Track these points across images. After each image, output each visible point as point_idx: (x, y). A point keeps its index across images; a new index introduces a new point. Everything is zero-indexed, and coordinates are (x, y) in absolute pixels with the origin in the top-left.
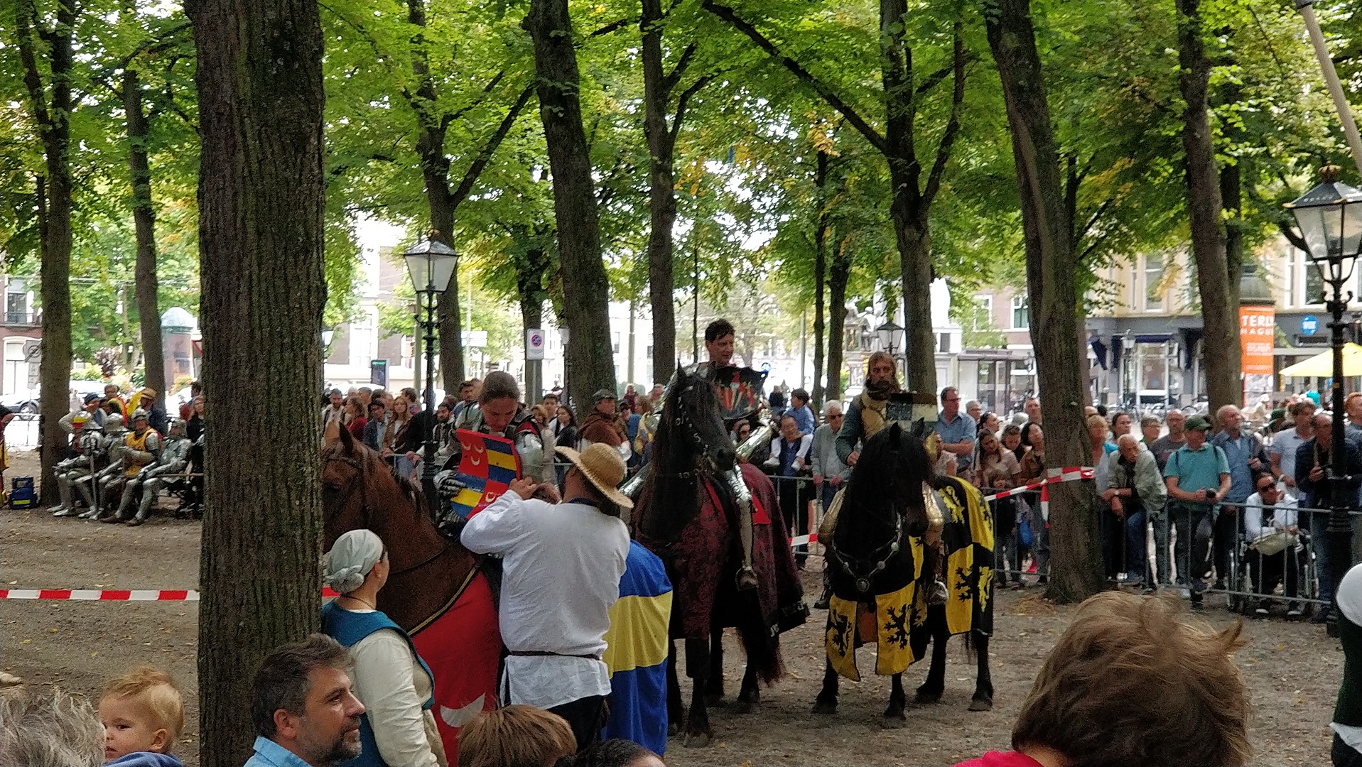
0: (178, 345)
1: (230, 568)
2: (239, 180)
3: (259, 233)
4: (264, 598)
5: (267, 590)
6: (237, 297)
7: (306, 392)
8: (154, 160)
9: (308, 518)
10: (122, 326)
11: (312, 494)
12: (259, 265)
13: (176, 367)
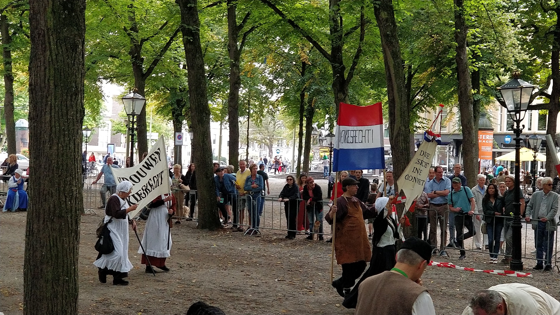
0: (23, 135)
1: (39, 231)
2: (47, 63)
3: (56, 86)
4: (53, 244)
5: (55, 240)
6: (45, 113)
7: (74, 155)
8: (14, 55)
9: (74, 210)
11: (76, 199)
12: (55, 99)
13: (22, 145)
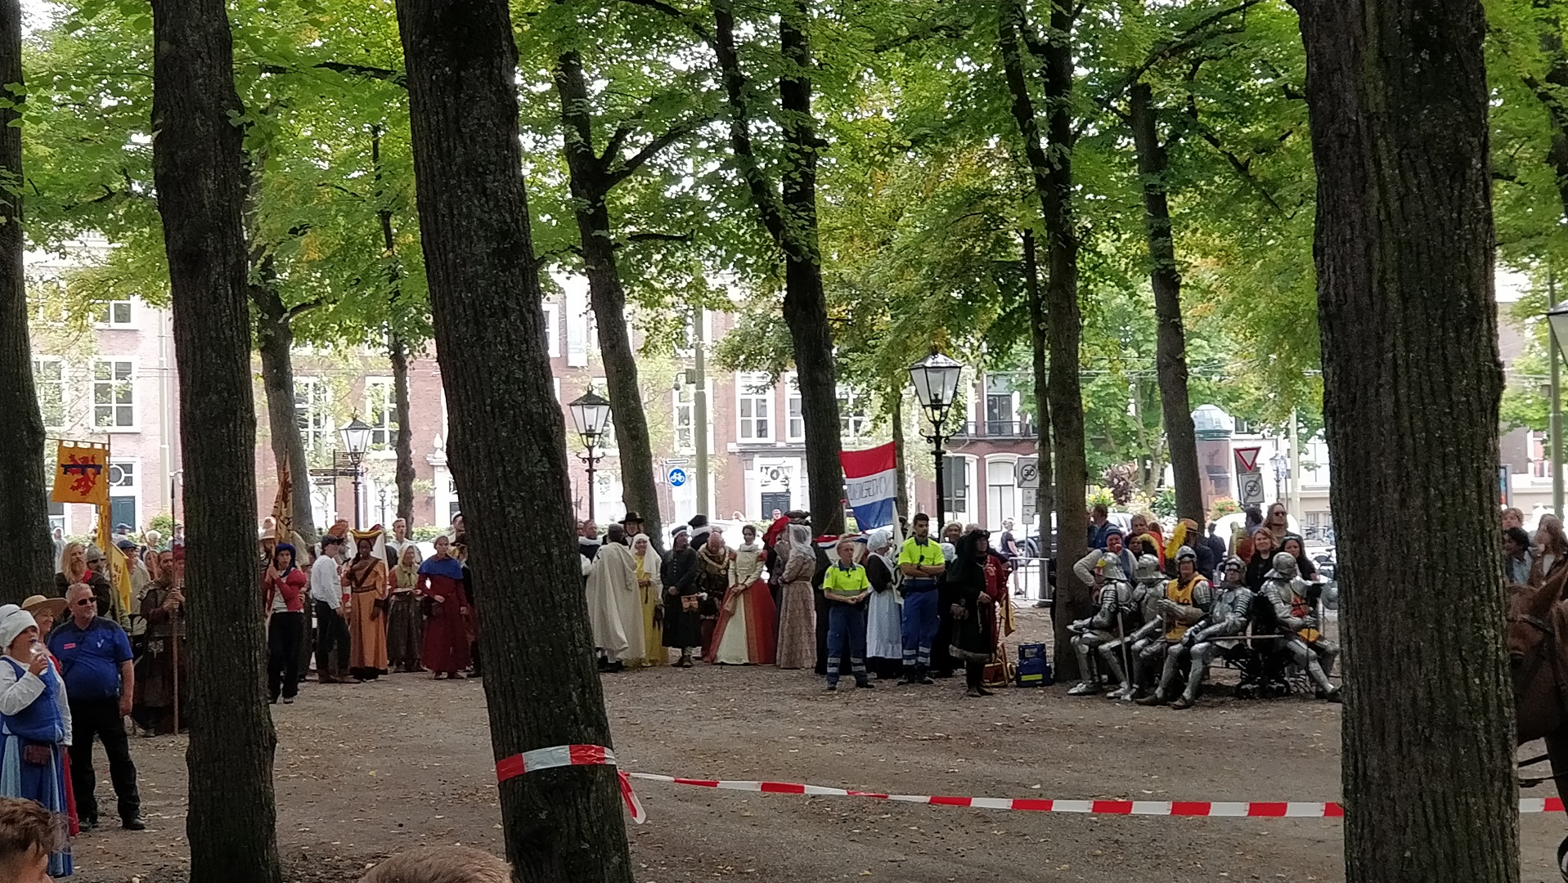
0: (1211, 456)
1: (1385, 775)
2: (1373, 227)
3: (1405, 299)
4: (1437, 818)
6: (1377, 391)
7: (1481, 522)
8: (1176, 204)
9: (1493, 703)
10: (1135, 433)
11: (1497, 669)
12: (1407, 344)
13: (1210, 487)
